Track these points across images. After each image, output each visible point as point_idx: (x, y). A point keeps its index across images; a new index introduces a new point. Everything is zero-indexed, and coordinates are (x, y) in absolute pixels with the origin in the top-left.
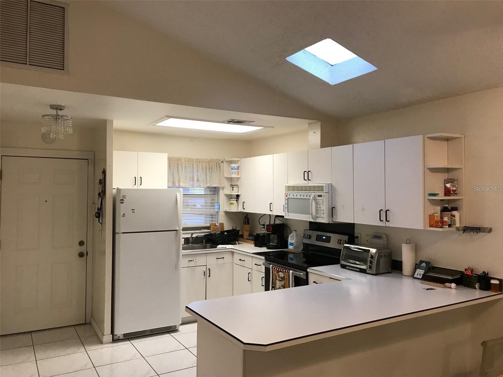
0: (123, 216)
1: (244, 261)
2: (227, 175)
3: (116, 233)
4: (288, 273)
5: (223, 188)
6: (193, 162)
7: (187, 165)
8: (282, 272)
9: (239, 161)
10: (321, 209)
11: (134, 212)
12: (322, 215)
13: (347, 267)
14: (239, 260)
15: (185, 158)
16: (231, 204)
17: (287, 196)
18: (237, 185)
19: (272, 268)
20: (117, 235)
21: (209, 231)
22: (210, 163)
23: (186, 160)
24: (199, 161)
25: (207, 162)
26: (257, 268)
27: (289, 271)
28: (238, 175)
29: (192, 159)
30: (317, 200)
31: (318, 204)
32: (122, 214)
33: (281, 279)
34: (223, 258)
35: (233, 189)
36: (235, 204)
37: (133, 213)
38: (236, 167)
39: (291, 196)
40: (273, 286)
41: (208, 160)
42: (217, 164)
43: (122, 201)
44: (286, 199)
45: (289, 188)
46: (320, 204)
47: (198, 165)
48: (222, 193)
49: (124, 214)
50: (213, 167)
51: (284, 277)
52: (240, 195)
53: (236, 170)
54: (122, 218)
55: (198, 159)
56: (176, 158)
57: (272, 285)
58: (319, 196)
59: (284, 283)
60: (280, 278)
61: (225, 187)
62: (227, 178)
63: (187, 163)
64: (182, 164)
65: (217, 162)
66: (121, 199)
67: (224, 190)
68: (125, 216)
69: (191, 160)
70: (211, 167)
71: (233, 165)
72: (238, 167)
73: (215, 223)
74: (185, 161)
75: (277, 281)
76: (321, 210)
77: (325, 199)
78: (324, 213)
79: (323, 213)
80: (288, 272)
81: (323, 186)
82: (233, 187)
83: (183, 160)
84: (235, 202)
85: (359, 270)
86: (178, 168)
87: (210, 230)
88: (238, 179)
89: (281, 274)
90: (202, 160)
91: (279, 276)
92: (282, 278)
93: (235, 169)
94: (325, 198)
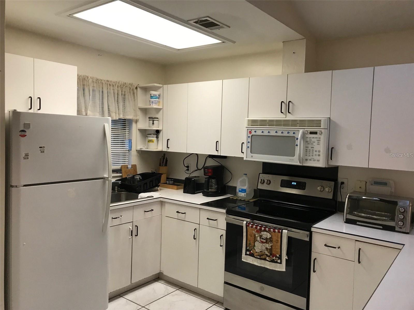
0: (24, 158)
1: (185, 213)
2: (141, 104)
3: (12, 186)
4: (280, 234)
5: (136, 121)
6: (103, 84)
7: (95, 88)
8: (267, 232)
9: (160, 87)
10: (315, 149)
11: (44, 152)
12: (316, 158)
13: (358, 223)
14: (177, 212)
15: (92, 78)
16: (150, 141)
17: (250, 132)
18: (158, 118)
19: (247, 226)
20: (13, 190)
21: (121, 175)
22: (122, 87)
23: (94, 80)
24: (109, 84)
25: (119, 86)
26: (209, 223)
27: (282, 231)
28: (159, 106)
29: (101, 80)
30: (307, 138)
31: (309, 143)
32: (24, 155)
33: (264, 241)
34: (153, 210)
35: (153, 123)
36: (154, 142)
37: (41, 152)
38: (157, 95)
39: (259, 133)
40: (248, 248)
41: (120, 83)
42: (131, 90)
43: (23, 133)
44: (249, 137)
45: (254, 122)
46: (314, 143)
47: (109, 88)
48: (135, 128)
49: (27, 155)
50: (126, 93)
51: (270, 238)
52: (161, 130)
53: (157, 100)
54: (23, 162)
55: (108, 81)
56: (81, 76)
57: (246, 247)
58: (311, 133)
59: (271, 246)
60: (262, 239)
61: (139, 119)
62: (142, 109)
63: (95, 85)
64: (88, 85)
65: (130, 87)
66: (22, 129)
67: (138, 123)
68: (28, 158)
69: (99, 82)
70: (123, 93)
71: (153, 93)
72: (159, 95)
73: (127, 165)
74: (93, 82)
75: (257, 243)
76: (314, 151)
77: (322, 137)
78: (319, 155)
79: (317, 154)
80: (279, 232)
81: (321, 120)
82: (153, 121)
83: (90, 81)
84: (154, 139)
85: (381, 227)
86: (84, 90)
87: (121, 173)
88: (158, 110)
89: (266, 235)
90: (113, 83)
91: (261, 237)
92: (266, 239)
93: (157, 97)
94: (323, 135)
